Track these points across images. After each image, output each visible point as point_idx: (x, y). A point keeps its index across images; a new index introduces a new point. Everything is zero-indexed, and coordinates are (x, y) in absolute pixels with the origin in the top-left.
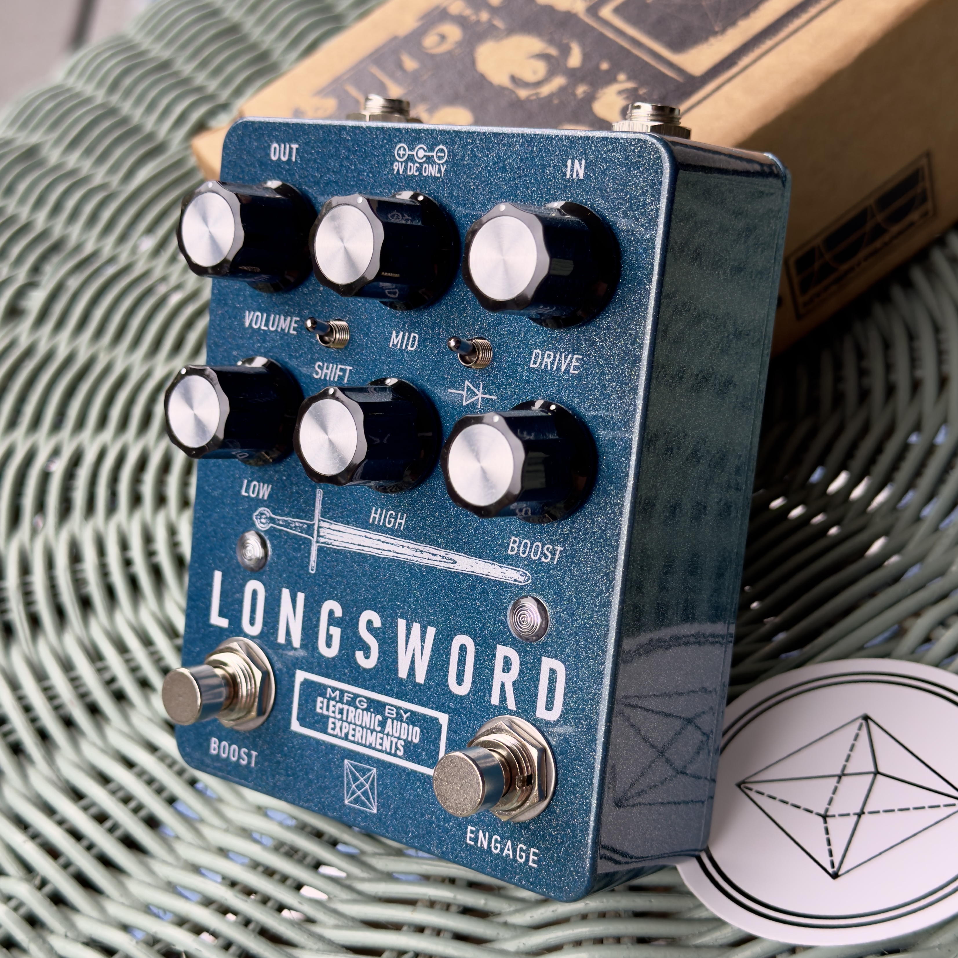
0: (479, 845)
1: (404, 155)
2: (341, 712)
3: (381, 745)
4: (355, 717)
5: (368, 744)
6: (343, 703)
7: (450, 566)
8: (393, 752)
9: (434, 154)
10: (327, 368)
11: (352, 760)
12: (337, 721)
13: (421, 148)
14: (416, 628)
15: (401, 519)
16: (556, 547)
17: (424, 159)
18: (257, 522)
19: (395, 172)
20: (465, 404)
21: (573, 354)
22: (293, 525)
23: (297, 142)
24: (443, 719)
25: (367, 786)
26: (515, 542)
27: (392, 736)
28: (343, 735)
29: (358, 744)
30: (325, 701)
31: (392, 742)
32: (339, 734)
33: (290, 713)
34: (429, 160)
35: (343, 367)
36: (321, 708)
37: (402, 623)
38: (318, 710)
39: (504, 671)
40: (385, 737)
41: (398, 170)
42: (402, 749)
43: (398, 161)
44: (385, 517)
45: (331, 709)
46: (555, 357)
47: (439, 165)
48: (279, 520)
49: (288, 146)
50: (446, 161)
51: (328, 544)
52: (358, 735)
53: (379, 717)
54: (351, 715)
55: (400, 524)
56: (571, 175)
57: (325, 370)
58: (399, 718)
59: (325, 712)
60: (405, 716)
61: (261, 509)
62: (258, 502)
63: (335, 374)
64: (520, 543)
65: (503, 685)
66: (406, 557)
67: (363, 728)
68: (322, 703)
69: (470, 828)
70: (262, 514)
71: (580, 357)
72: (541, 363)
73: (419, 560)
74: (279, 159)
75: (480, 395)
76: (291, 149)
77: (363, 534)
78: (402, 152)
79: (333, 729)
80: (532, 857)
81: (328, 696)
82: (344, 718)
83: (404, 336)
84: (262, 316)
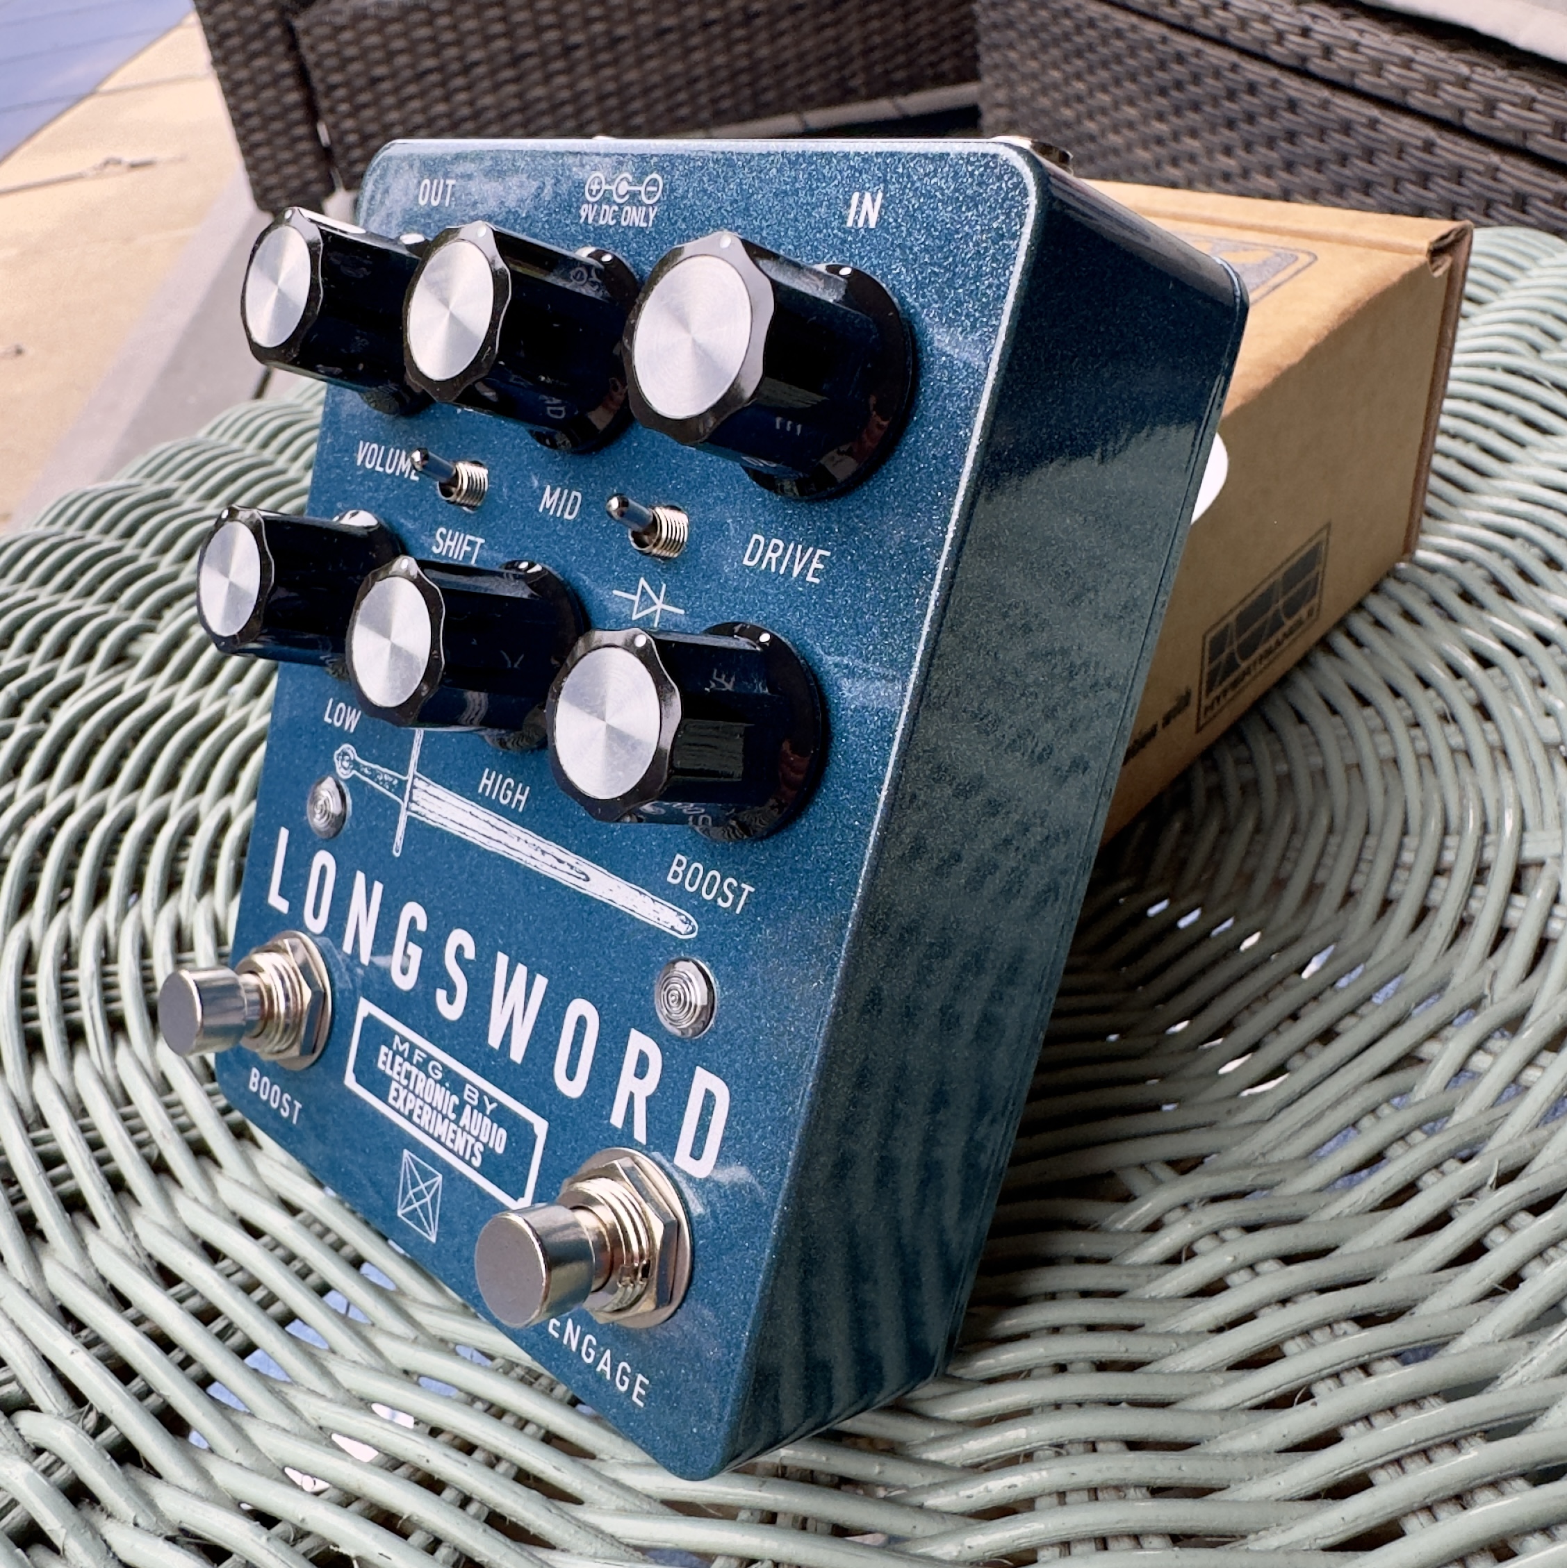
0: (565, 1341)
1: (598, 191)
2: (408, 1076)
3: (453, 1141)
4: (424, 1089)
5: (435, 1134)
6: (411, 1064)
7: (581, 883)
8: (467, 1157)
9: (642, 189)
10: (452, 539)
11: (413, 1152)
12: (401, 1088)
13: (623, 179)
14: (521, 973)
15: (522, 792)
16: (744, 886)
17: (627, 197)
18: (338, 765)
19: (582, 219)
20: (635, 617)
21: (816, 549)
22: (382, 779)
23: (454, 174)
24: (541, 1128)
25: (428, 1198)
26: (680, 863)
27: (469, 1132)
28: (406, 1112)
29: (424, 1130)
30: (391, 1054)
31: (467, 1142)
32: (402, 1109)
33: (346, 1060)
34: (634, 198)
35: (473, 538)
36: (384, 1064)
37: (502, 960)
38: (380, 1066)
39: (636, 1075)
40: (460, 1131)
42: (479, 1158)
44: (500, 787)
45: (397, 1068)
46: (785, 549)
48: (363, 766)
49: (442, 182)
51: (420, 815)
52: (425, 1118)
53: (455, 1099)
54: (420, 1086)
55: (519, 801)
56: (856, 222)
57: (448, 542)
58: (481, 1107)
59: (388, 1072)
60: (490, 1107)
61: (345, 747)
62: (341, 736)
63: (461, 549)
64: (688, 867)
65: (632, 1096)
67: (432, 1109)
68: (386, 1055)
70: (345, 754)
71: (828, 554)
72: (761, 560)
74: (428, 203)
75: (660, 605)
76: (446, 186)
77: (468, 808)
78: (595, 187)
79: (395, 1099)
80: (637, 1388)
81: (395, 1047)
82: (411, 1087)
83: (561, 493)
84: (379, 451)
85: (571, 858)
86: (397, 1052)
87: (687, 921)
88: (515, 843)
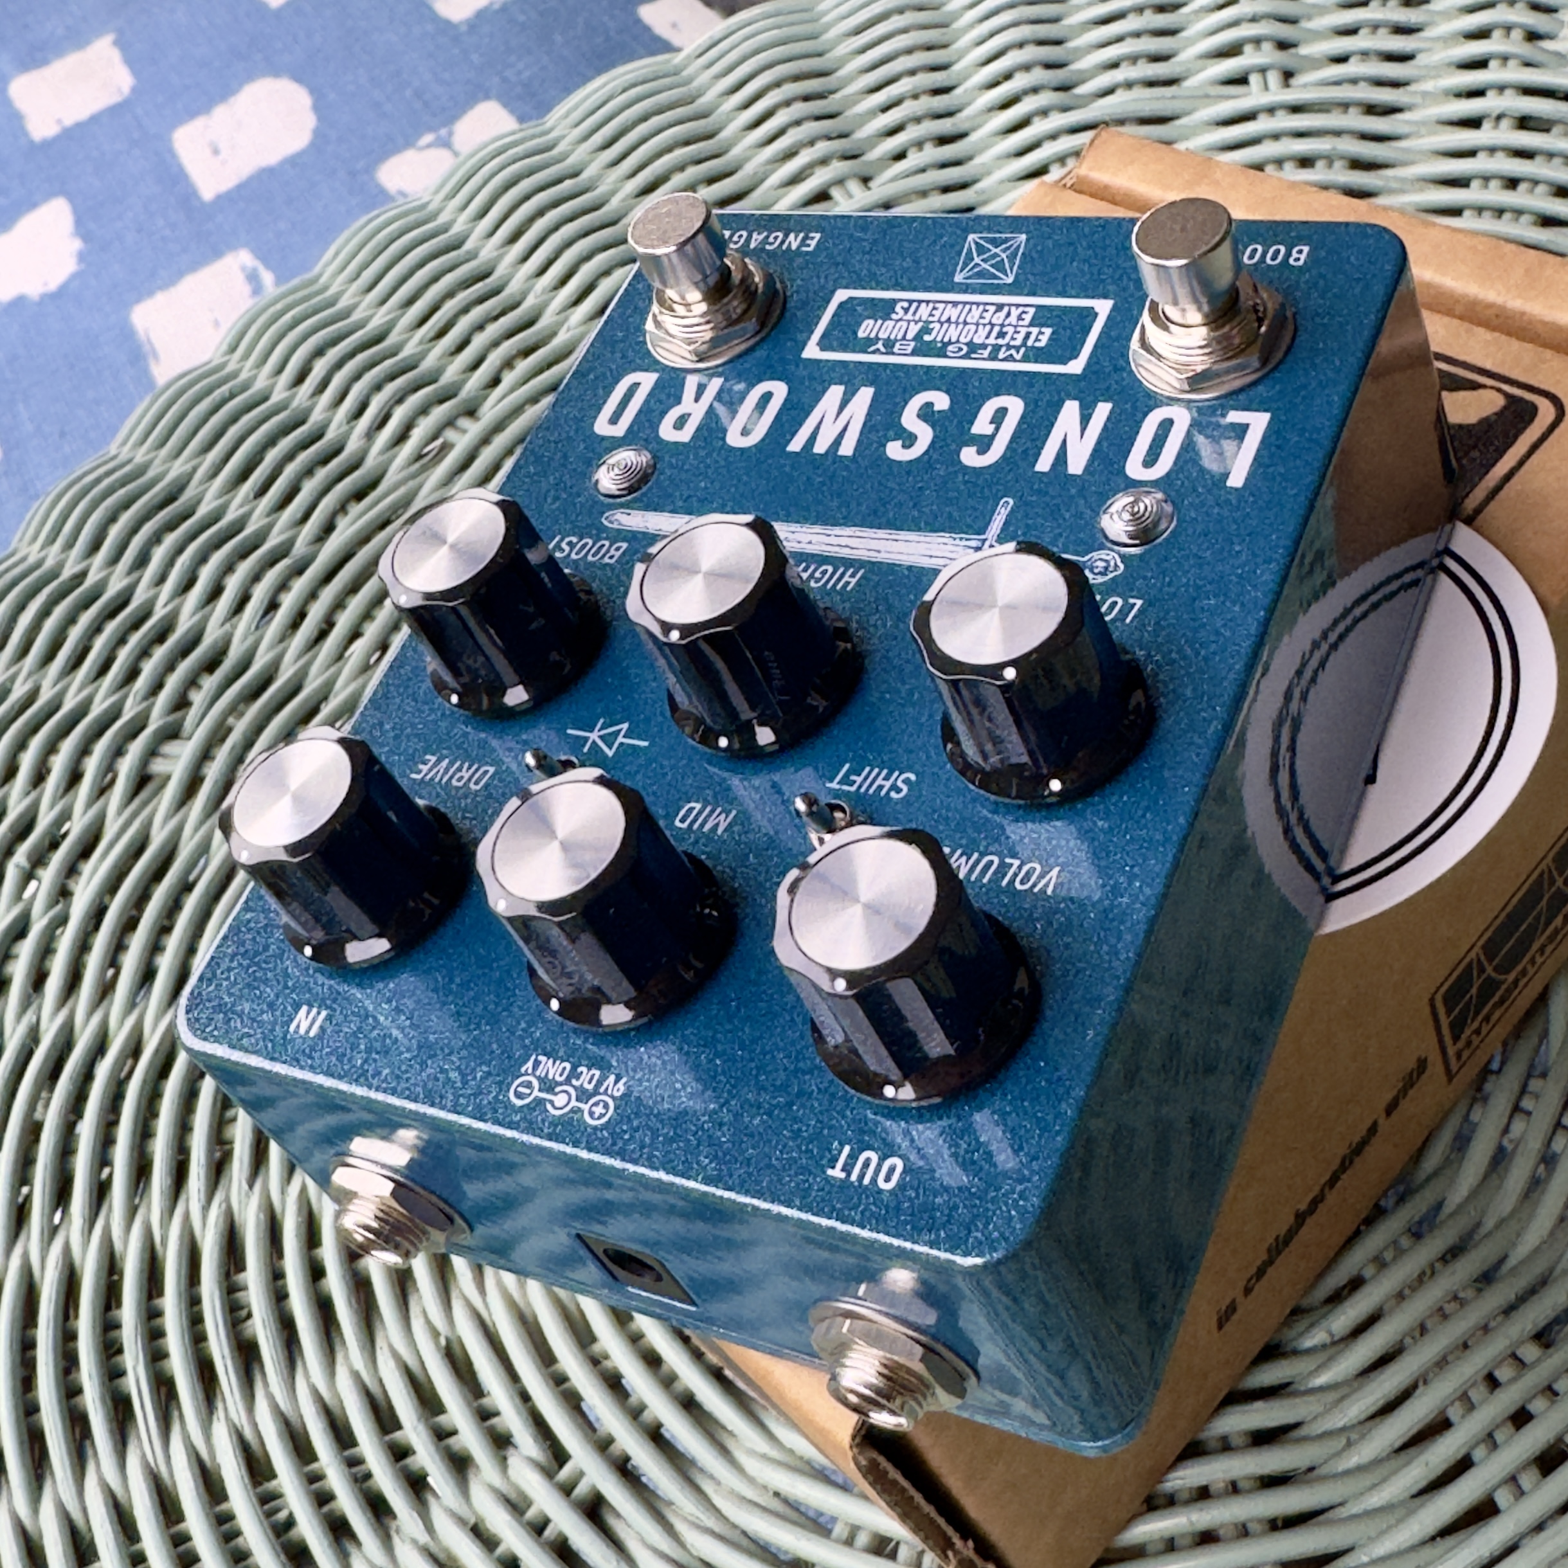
0: (800, 236)
1: (596, 1104)
9: (536, 1093)
10: (881, 787)
11: (997, 284)
13: (559, 1109)
14: (821, 447)
17: (558, 1089)
18: (1116, 561)
19: (624, 1080)
20: (626, 726)
21: (422, 779)
23: (828, 1180)
25: (977, 260)
26: (611, 559)
33: (1108, 320)
34: (549, 1086)
35: (846, 788)
37: (847, 449)
39: (689, 415)
41: (616, 1082)
43: (612, 1097)
44: (830, 578)
46: (451, 777)
47: (533, 1074)
49: (854, 1177)
50: (518, 1077)
55: (805, 570)
57: (888, 784)
61: (1101, 579)
62: (1108, 589)
63: (867, 777)
64: (603, 556)
65: (697, 400)
69: (810, 249)
70: (1104, 573)
71: (414, 776)
72: (477, 770)
74: (883, 1157)
75: (594, 736)
76: (847, 1168)
78: (599, 1110)
83: (702, 825)
84: (1012, 881)
86: (1018, 349)
87: (611, 522)
88: (815, 538)
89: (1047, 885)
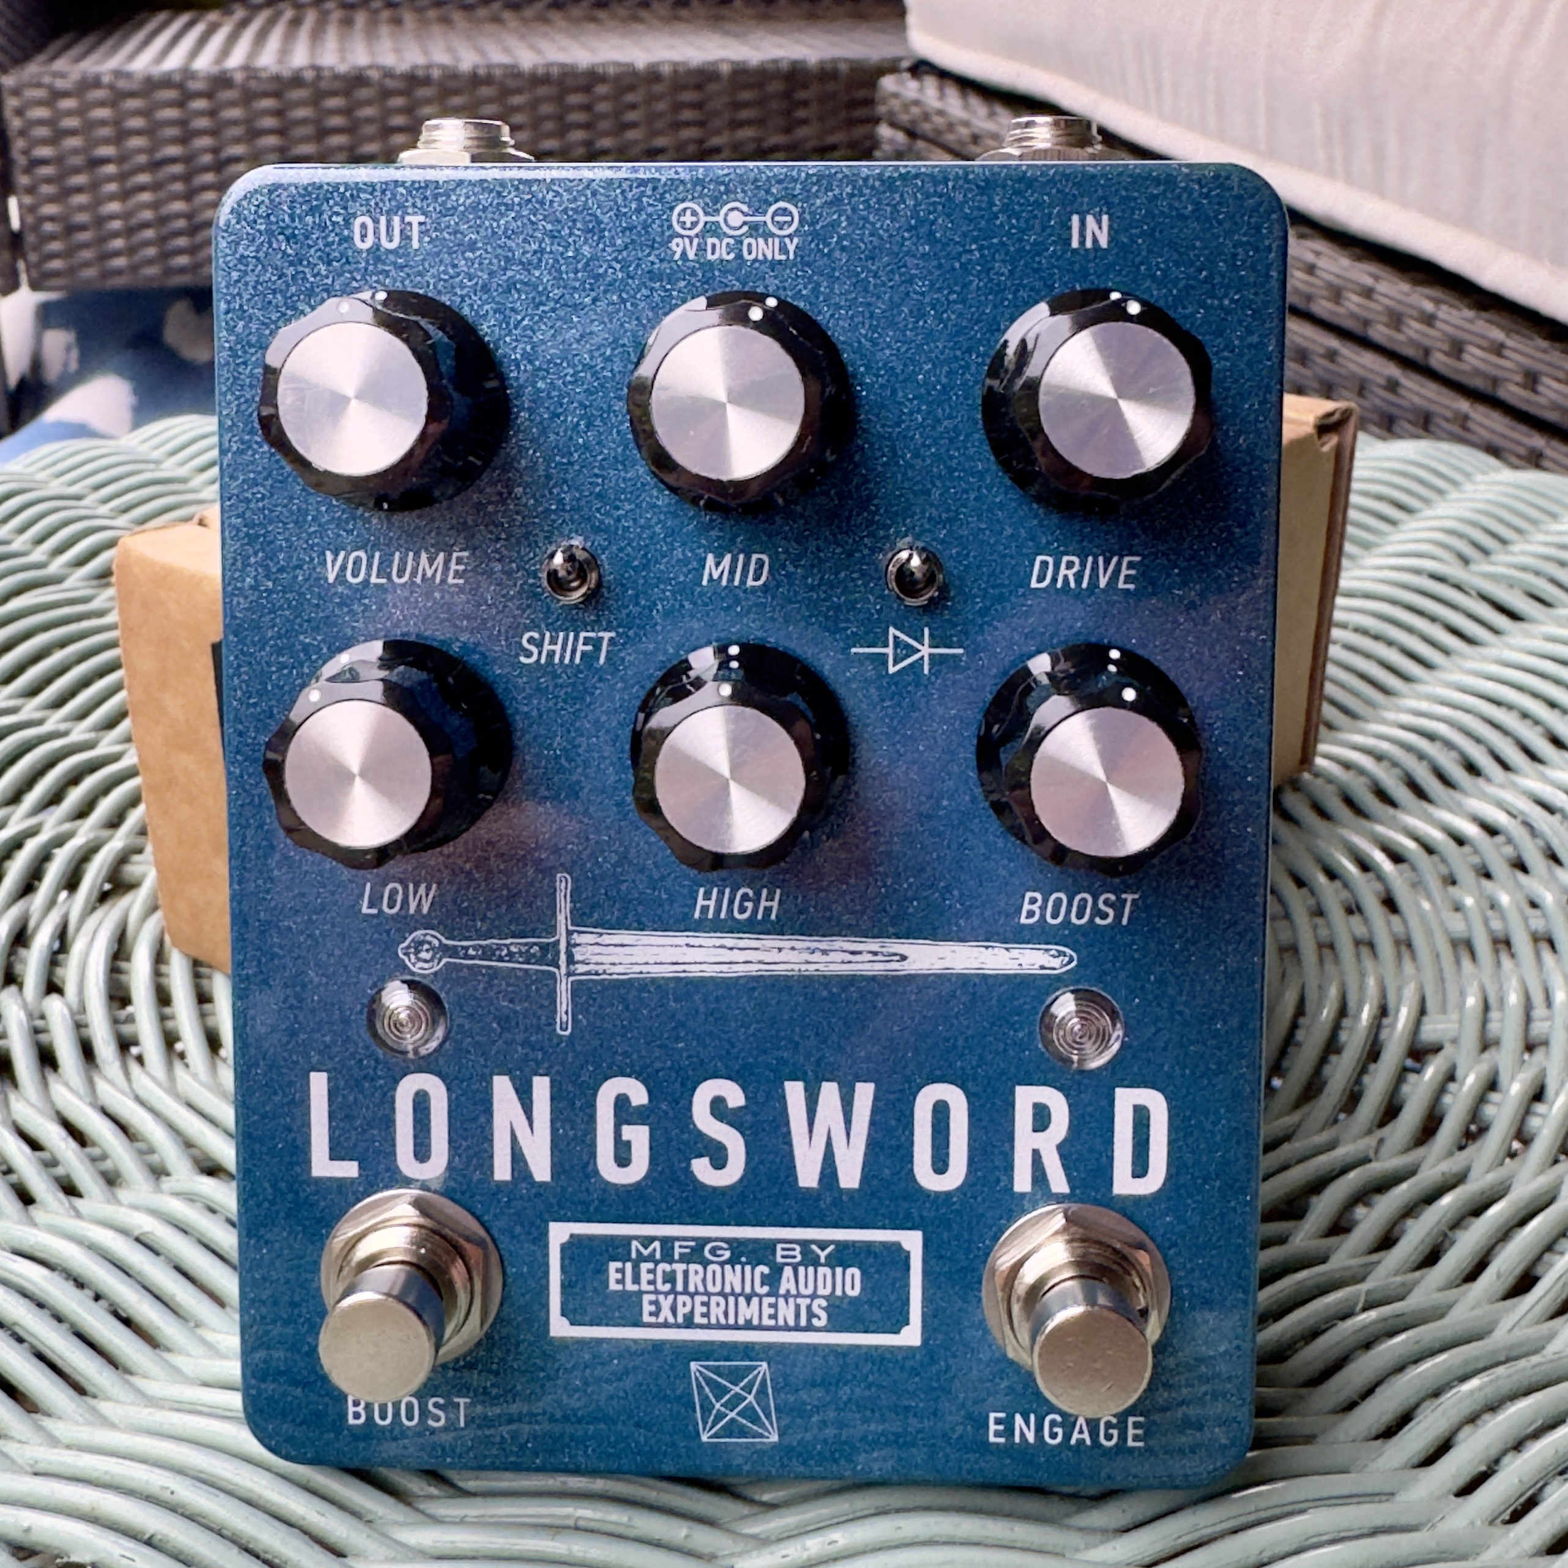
0: (1017, 1439)
1: (694, 224)
2: (670, 1278)
3: (774, 1317)
4: (704, 1280)
5: (741, 1322)
6: (671, 1261)
7: (895, 966)
8: (803, 1322)
9: (768, 218)
10: (553, 642)
11: (707, 1359)
12: (661, 1298)
13: (732, 209)
14: (830, 1092)
15: (770, 898)
16: (1124, 896)
17: (745, 229)
18: (409, 961)
20: (892, 670)
21: (1121, 557)
22: (505, 952)
23: (421, 210)
24: (912, 1241)
25: (751, 1398)
26: (1033, 901)
27: (799, 1295)
28: (680, 1319)
29: (719, 1327)
30: (629, 1266)
31: (798, 1307)
32: (671, 1320)
33: (546, 1306)
34: (755, 230)
35: (592, 634)
36: (621, 1281)
37: (795, 1092)
38: (613, 1286)
39: (1035, 1130)
40: (781, 1301)
42: (824, 1315)
43: (682, 237)
44: (731, 902)
45: (645, 1277)
46: (1083, 565)
47: (782, 238)
48: (466, 948)
50: (797, 230)
51: (597, 974)
52: (717, 1313)
53: (762, 1269)
54: (695, 1281)
55: (768, 910)
56: (1082, 242)
57: (547, 647)
58: (809, 1260)
59: (630, 1287)
60: (823, 1255)
61: (418, 934)
62: (406, 923)
63: (574, 651)
64: (1045, 901)
65: (1036, 1155)
66: (789, 967)
67: (725, 1296)
68: (621, 1271)
69: (992, 1416)
70: (419, 943)
71: (1137, 558)
72: (1054, 579)
73: (821, 967)
74: (377, 246)
75: (925, 651)
76: (406, 226)
77: (682, 941)
78: (688, 219)
79: (656, 1314)
80: (1131, 1432)
81: (634, 1255)
82: (680, 1287)
83: (734, 561)
84: (370, 558)
85: (874, 945)
86: (641, 1258)
87: (1061, 954)
88: (774, 956)
89: (334, 561)
